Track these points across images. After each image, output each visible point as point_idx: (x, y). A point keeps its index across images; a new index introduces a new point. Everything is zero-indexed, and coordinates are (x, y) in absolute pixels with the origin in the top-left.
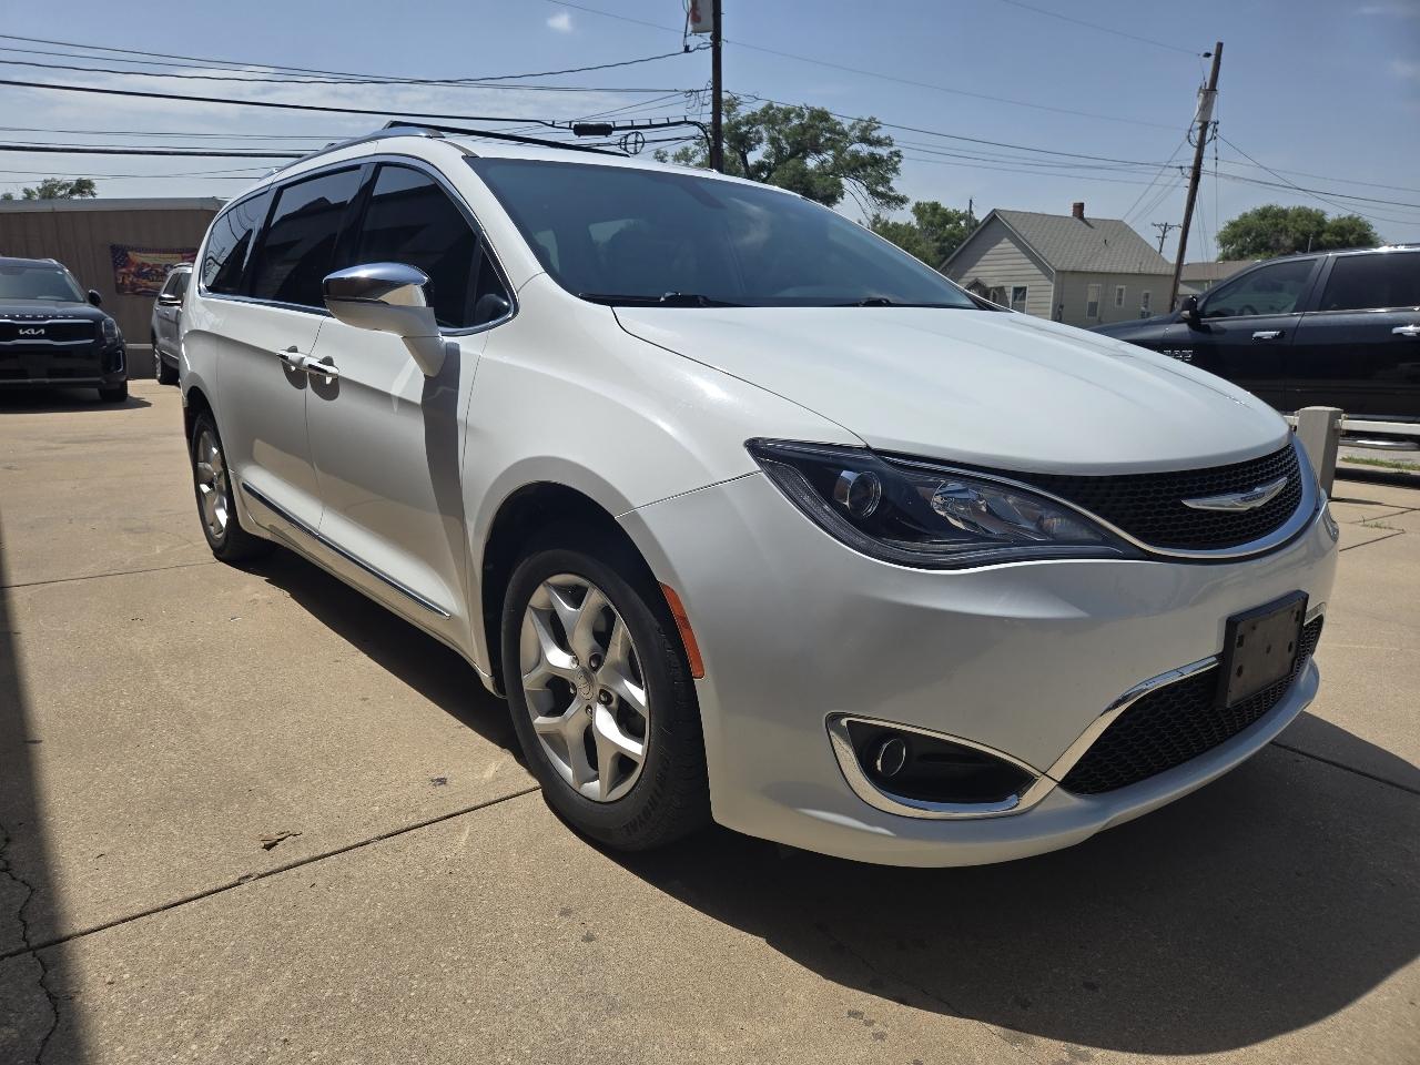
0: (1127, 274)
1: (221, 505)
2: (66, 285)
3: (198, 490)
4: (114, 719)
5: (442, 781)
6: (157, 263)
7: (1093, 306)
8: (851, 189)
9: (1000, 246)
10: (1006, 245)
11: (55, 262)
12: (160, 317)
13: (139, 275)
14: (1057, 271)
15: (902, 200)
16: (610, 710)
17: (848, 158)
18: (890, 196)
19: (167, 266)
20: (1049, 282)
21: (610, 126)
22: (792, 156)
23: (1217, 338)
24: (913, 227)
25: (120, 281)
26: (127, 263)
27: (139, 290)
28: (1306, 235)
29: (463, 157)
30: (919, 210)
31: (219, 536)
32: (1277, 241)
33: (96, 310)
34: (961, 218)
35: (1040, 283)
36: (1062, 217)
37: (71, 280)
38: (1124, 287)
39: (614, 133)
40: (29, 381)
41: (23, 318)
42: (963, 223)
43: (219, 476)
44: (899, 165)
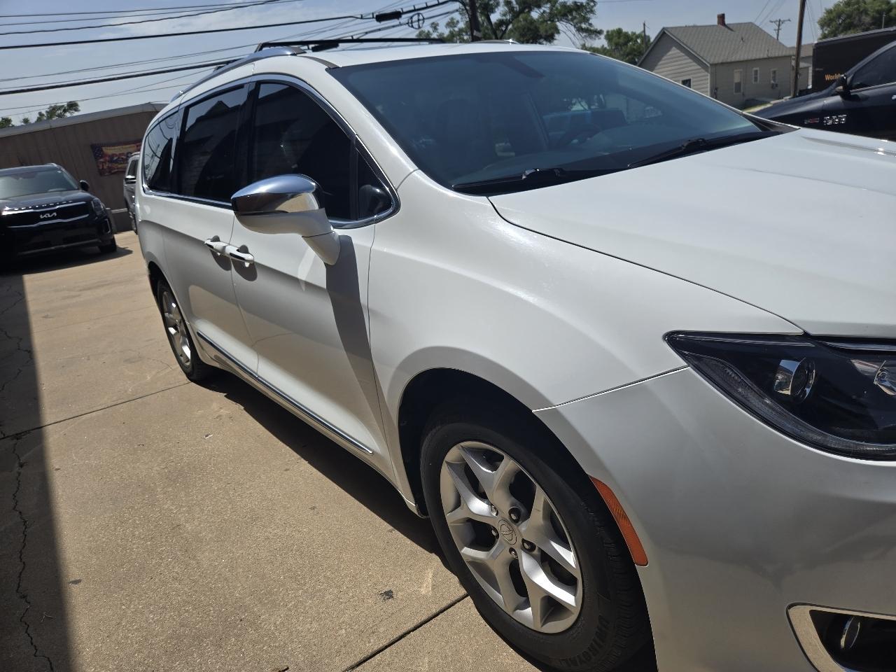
0: (760, 59)
1: (184, 343)
2: (65, 179)
3: (168, 332)
4: (131, 549)
5: (389, 594)
6: (121, 152)
7: (738, 86)
8: (564, 30)
9: (670, 53)
10: (674, 51)
11: (55, 165)
12: (128, 191)
13: (111, 161)
14: (711, 65)
15: (600, 32)
16: (534, 557)
17: (559, 8)
18: (591, 30)
19: (128, 153)
20: (706, 73)
21: (399, 12)
22: (522, 11)
23: (865, 104)
24: (606, 48)
25: (101, 168)
26: (103, 155)
27: (113, 172)
28: (880, 12)
29: (326, 70)
30: (610, 37)
31: (188, 364)
32: (860, 20)
33: (86, 194)
34: (638, 37)
35: (699, 75)
36: (710, 26)
37: (67, 175)
38: (758, 69)
39: (403, 16)
40: (53, 248)
41: (40, 207)
42: (639, 41)
43: (180, 322)
44: (595, 8)
